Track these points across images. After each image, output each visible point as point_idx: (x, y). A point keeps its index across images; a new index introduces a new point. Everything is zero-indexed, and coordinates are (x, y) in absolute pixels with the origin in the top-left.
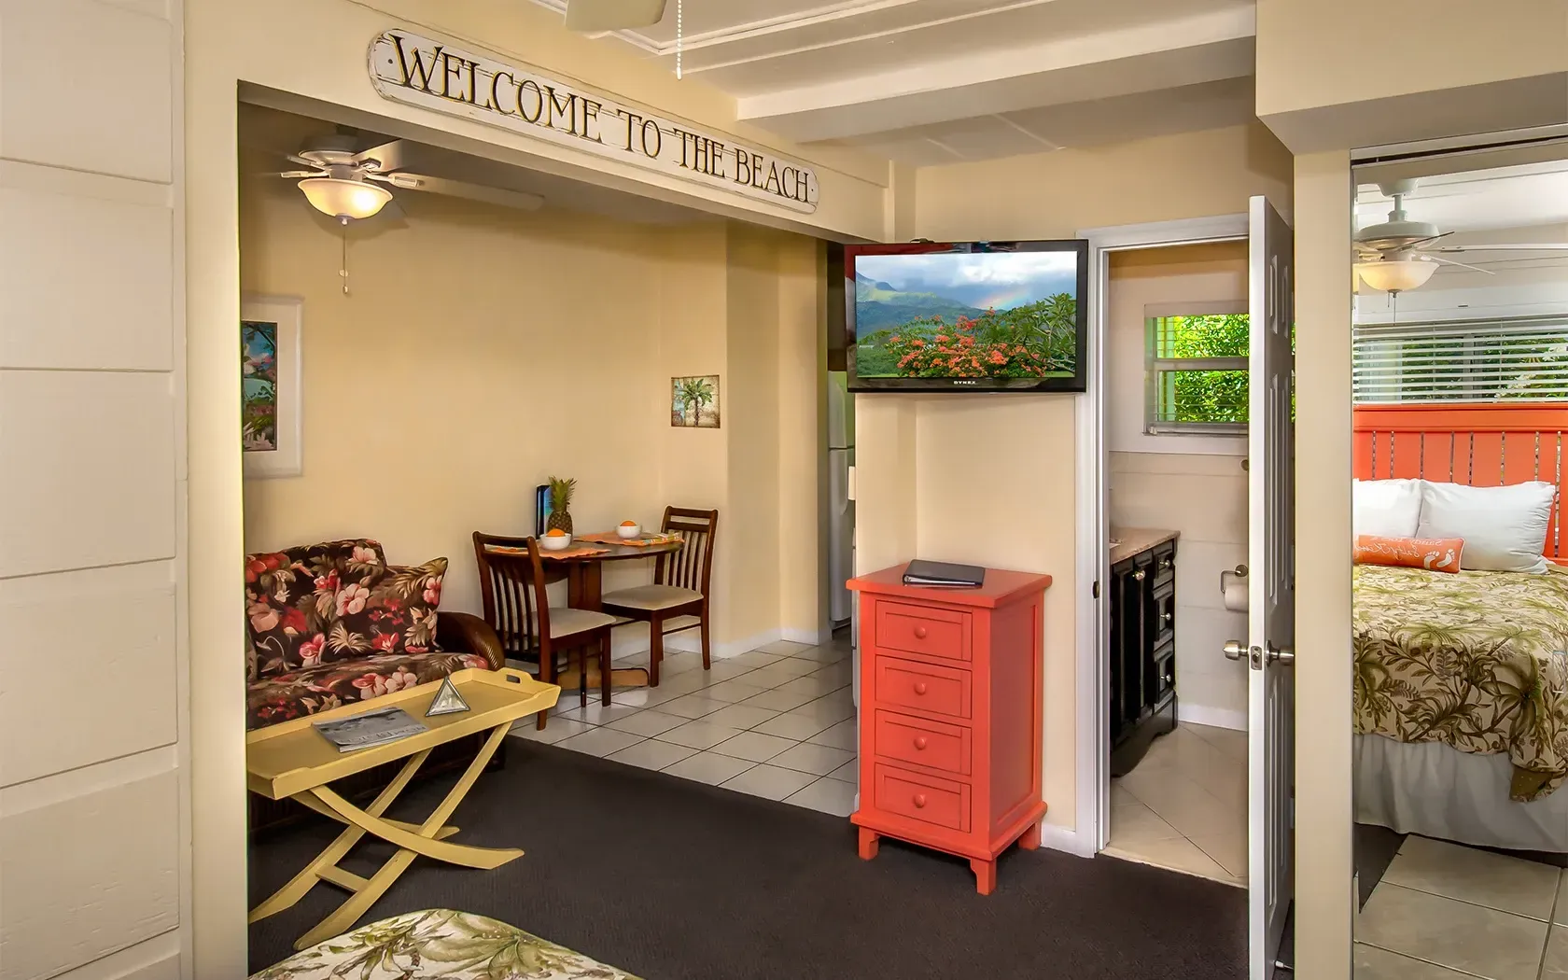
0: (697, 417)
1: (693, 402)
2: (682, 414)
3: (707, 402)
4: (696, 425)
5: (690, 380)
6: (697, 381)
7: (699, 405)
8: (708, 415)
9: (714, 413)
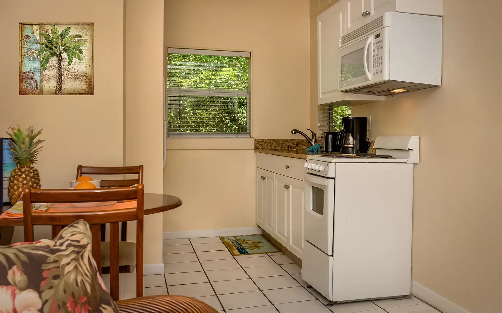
0: (60, 80)
1: (54, 60)
2: (37, 77)
3: (75, 60)
4: (59, 91)
5: (50, 28)
6: (60, 30)
7: (64, 64)
8: (77, 77)
9: (85, 75)
